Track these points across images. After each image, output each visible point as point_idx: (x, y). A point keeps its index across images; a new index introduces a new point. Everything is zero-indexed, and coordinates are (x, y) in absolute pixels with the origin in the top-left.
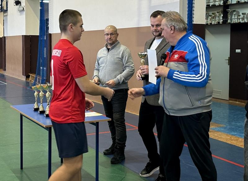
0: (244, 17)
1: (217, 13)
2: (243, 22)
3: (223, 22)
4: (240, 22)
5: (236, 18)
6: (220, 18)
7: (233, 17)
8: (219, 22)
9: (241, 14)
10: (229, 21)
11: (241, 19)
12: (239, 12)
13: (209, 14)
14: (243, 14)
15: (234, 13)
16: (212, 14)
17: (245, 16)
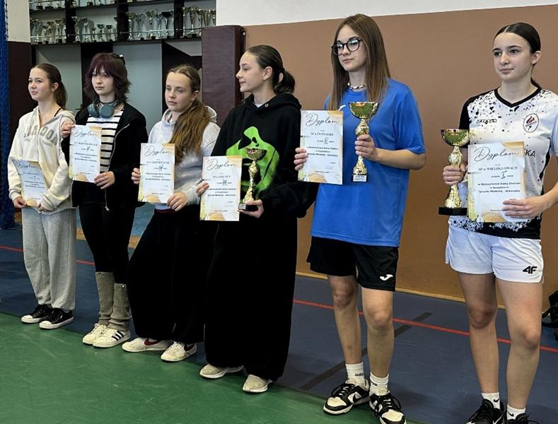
0: (101, 31)
1: (55, 23)
2: (100, 41)
3: (67, 40)
4: (95, 41)
5: (89, 33)
6: (62, 33)
7: (84, 32)
8: (60, 41)
9: (96, 26)
10: (77, 39)
11: (96, 36)
12: (92, 23)
13: (42, 23)
14: (99, 26)
15: (85, 24)
16: (47, 25)
17: (103, 29)
